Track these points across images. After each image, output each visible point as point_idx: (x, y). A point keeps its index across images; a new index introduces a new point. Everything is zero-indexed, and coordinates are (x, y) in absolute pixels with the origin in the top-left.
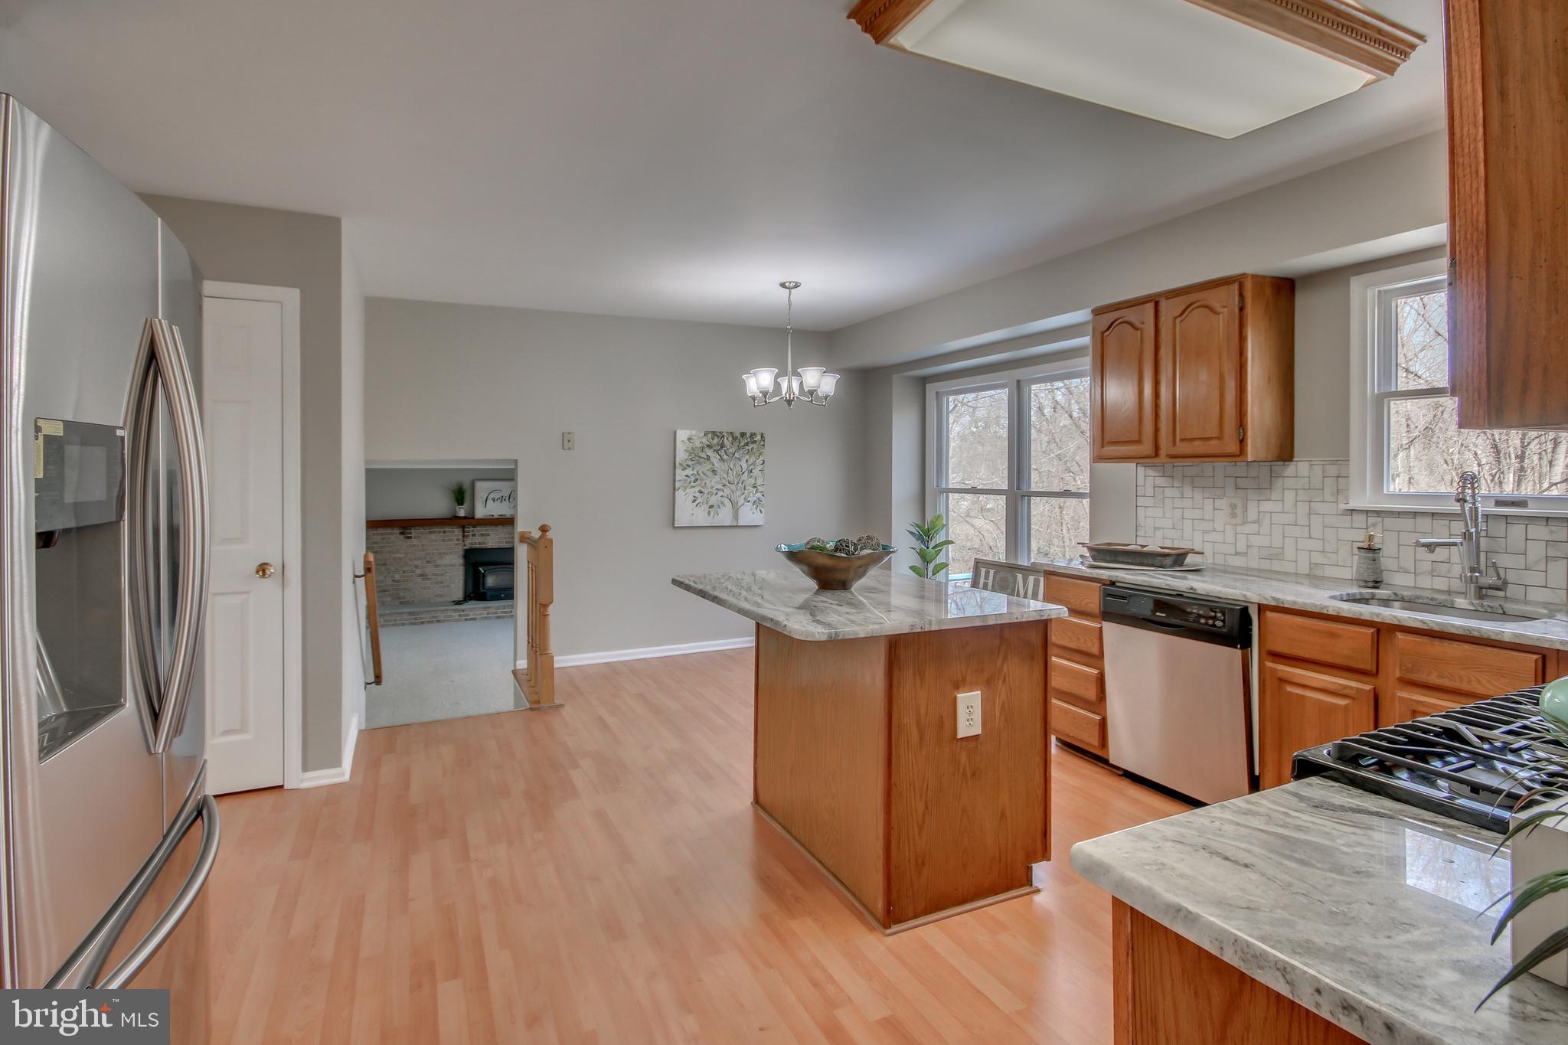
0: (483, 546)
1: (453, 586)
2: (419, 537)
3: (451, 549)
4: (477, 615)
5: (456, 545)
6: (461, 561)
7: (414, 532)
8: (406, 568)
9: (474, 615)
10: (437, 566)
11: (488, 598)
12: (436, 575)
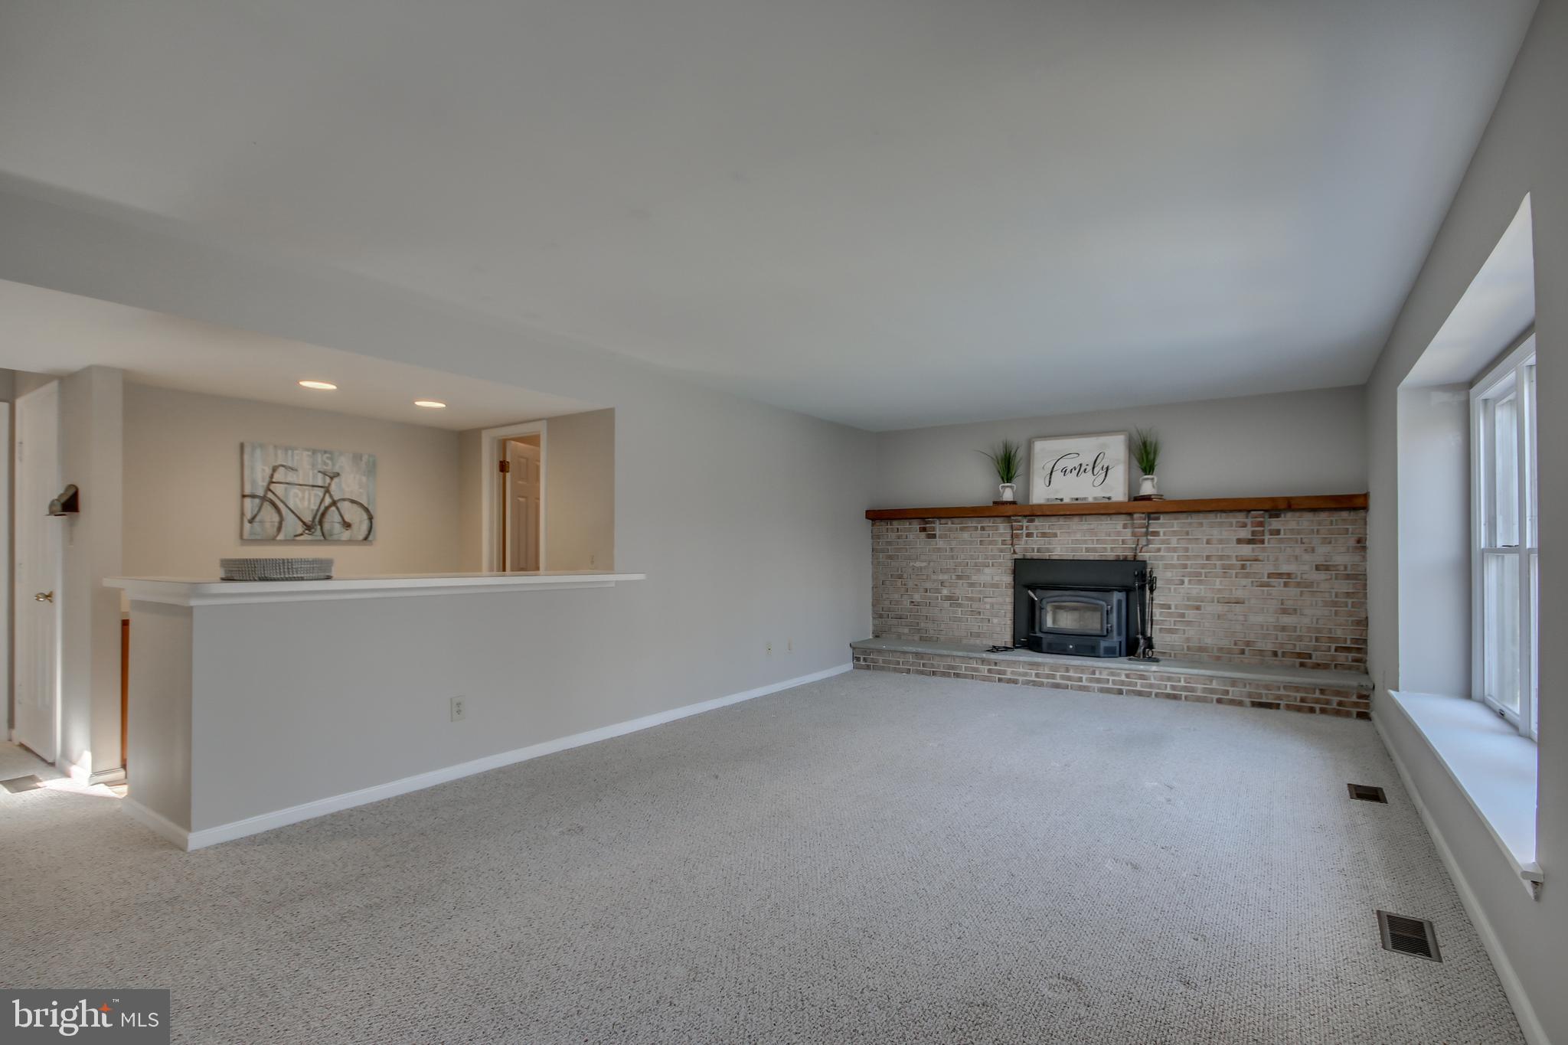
0: (1046, 556)
1: (995, 621)
2: (946, 536)
3: (993, 557)
4: (1020, 674)
5: (1001, 551)
6: (1008, 579)
7: (939, 527)
8: (928, 585)
9: (1013, 673)
10: (972, 585)
11: (1044, 646)
12: (971, 599)
